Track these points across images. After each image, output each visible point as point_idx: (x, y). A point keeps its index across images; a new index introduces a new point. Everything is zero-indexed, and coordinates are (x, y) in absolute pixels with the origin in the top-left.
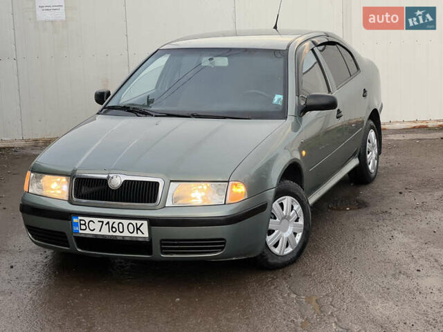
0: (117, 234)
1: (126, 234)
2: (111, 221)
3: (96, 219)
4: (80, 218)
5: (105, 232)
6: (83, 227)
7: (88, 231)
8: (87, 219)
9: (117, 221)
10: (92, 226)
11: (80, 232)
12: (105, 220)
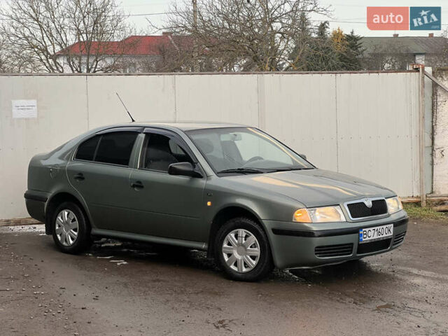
0: (381, 236)
1: (385, 235)
2: (378, 228)
3: (371, 229)
4: (364, 230)
5: (376, 237)
6: (365, 236)
7: (368, 239)
8: (367, 230)
9: (381, 227)
10: (370, 234)
11: (364, 240)
12: (376, 228)
